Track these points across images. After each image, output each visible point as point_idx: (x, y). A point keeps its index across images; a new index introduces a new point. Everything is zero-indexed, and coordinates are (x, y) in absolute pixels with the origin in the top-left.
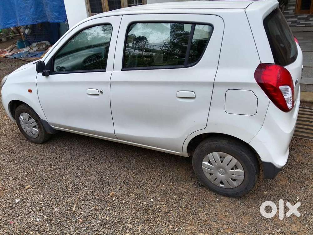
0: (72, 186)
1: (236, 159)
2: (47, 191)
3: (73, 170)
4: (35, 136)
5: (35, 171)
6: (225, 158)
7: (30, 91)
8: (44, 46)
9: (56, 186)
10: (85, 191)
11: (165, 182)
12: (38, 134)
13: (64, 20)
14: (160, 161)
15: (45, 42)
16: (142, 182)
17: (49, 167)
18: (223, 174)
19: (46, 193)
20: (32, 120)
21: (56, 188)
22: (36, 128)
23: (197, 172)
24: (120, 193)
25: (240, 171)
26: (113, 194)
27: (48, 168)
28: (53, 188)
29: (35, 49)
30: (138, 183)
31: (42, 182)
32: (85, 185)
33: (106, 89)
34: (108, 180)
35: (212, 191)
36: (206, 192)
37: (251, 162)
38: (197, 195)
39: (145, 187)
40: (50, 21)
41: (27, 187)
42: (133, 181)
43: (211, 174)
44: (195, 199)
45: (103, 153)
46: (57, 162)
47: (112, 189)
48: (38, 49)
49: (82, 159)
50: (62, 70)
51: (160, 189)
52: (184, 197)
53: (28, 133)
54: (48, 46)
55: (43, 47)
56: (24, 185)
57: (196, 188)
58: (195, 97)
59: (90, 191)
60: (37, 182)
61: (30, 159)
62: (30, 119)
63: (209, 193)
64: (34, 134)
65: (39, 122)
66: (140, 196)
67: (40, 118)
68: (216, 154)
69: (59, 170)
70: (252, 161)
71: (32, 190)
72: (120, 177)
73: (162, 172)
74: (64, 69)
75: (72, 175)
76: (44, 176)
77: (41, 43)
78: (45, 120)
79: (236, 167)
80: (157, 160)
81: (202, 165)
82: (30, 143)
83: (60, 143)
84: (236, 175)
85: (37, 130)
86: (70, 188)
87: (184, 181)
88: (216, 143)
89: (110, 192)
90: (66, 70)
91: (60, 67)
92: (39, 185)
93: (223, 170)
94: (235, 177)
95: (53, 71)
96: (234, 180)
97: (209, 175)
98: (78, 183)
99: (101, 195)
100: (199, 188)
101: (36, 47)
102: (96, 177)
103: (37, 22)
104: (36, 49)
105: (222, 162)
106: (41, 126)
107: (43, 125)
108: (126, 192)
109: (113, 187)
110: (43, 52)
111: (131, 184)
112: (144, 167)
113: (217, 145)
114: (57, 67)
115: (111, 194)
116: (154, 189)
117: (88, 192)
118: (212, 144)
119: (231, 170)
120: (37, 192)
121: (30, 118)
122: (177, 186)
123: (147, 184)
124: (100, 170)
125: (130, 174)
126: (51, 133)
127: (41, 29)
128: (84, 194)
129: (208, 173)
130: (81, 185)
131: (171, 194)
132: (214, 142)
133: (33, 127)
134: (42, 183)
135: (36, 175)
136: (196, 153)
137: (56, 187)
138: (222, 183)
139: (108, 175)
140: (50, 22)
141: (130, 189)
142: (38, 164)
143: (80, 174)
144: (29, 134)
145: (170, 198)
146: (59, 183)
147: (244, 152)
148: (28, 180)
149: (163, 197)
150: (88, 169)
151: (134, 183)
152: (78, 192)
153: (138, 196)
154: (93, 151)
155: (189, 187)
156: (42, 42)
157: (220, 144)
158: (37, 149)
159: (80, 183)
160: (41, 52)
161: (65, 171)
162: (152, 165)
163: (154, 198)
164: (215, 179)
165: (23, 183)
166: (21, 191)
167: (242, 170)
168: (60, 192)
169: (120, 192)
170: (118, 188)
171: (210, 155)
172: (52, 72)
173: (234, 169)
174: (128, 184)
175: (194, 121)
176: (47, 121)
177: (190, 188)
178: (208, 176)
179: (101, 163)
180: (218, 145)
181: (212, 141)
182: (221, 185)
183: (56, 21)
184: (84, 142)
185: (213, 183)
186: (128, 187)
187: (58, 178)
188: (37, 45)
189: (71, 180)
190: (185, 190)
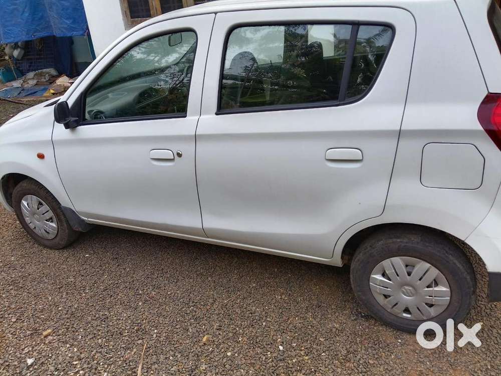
0: (128, 327)
1: (438, 269)
2: (84, 339)
3: (128, 296)
4: (50, 235)
5: (56, 300)
6: (414, 266)
7: (41, 156)
8: (47, 77)
9: (99, 328)
10: (155, 336)
11: (297, 312)
12: (56, 232)
13: (81, 32)
14: (281, 272)
15: (48, 70)
16: (256, 314)
17: (81, 292)
18: (411, 295)
19: (82, 342)
20: (45, 207)
21: (100, 333)
22: (52, 222)
23: (360, 293)
24: (220, 337)
25: (443, 288)
26: (208, 340)
27: (80, 294)
28: (95, 332)
29: (32, 83)
30: (250, 315)
31: (73, 322)
32: (154, 323)
33: (187, 149)
34: (194, 314)
35: (386, 326)
36: (375, 328)
37: (466, 273)
38: (360, 334)
39: (264, 324)
40: (58, 33)
41: (45, 333)
42: (239, 312)
43: (386, 296)
44: (358, 342)
45: (177, 261)
46: (95, 282)
47: (205, 330)
48: (38, 82)
49: (140, 275)
50: (99, 118)
51: (292, 325)
52: (338, 338)
53: (36, 231)
54: (53, 77)
55: (45, 79)
56: (39, 330)
57: (355, 320)
58: (361, 158)
59: (164, 335)
60: (63, 322)
61: (44, 278)
62: (40, 206)
63: (381, 328)
64: (48, 233)
65: (58, 210)
66: (258, 340)
67: (59, 203)
68: (398, 261)
69: (101, 298)
70: (467, 271)
71: (55, 338)
72: (215, 306)
73: (290, 292)
74: (102, 115)
75: (126, 306)
76: (74, 310)
77: (42, 72)
78: (71, 208)
79: (436, 283)
80: (276, 270)
81: (369, 280)
82: (41, 248)
83: (97, 245)
84: (435, 297)
85: (54, 225)
86: (126, 331)
87: (332, 309)
88: (399, 240)
89: (201, 335)
90: (106, 118)
91: (95, 111)
92: (67, 329)
93: (410, 288)
94: (433, 300)
95: (84, 119)
96: (431, 306)
97: (384, 297)
98: (139, 321)
99: (185, 342)
100: (362, 321)
101: (33, 79)
102: (171, 308)
103: (34, 36)
104: (35, 82)
105: (409, 274)
106: (62, 217)
107: (65, 216)
108: (231, 335)
109: (205, 325)
110: (47, 87)
111: (238, 318)
112: (254, 285)
113: (401, 244)
114: (90, 111)
115: (204, 339)
116: (282, 327)
117: (160, 337)
118: (390, 243)
119: (427, 289)
120: (66, 342)
121: (42, 204)
122: (321, 319)
123: (266, 317)
124: (176, 294)
125: (232, 300)
126: (80, 229)
127: (42, 48)
128: (154, 341)
129: (380, 294)
130: (146, 326)
131: (314, 335)
132: (394, 240)
133: (46, 221)
134: (73, 324)
135: (60, 309)
136: (358, 260)
137: (99, 330)
138: (407, 310)
139: (193, 302)
140: (57, 36)
141: (238, 329)
142: (62, 287)
143: (140, 304)
144: (40, 232)
145: (314, 342)
146: (105, 321)
147: (451, 255)
148: (46, 320)
149: (300, 341)
150: (154, 293)
151: (243, 317)
152: (143, 339)
153: (254, 342)
154: (158, 259)
155: (342, 319)
156: (44, 70)
157: (407, 243)
158: (55, 259)
159: (143, 321)
160: (43, 87)
161: (113, 298)
162: (269, 281)
163: (285, 343)
164: (395, 305)
165: (38, 325)
166: (35, 340)
167: (446, 287)
168: (108, 340)
169: (220, 334)
170: (215, 327)
171: (386, 263)
172: (83, 121)
173: (432, 287)
174: (231, 319)
175: (360, 203)
176: (74, 210)
177: (345, 321)
178: (381, 300)
179: (175, 281)
180: (403, 244)
181: (391, 238)
182: (405, 315)
183: (69, 35)
184: (139, 242)
185: (389, 311)
186: (233, 324)
187: (101, 313)
188: (35, 75)
189: (125, 315)
190: (337, 326)
